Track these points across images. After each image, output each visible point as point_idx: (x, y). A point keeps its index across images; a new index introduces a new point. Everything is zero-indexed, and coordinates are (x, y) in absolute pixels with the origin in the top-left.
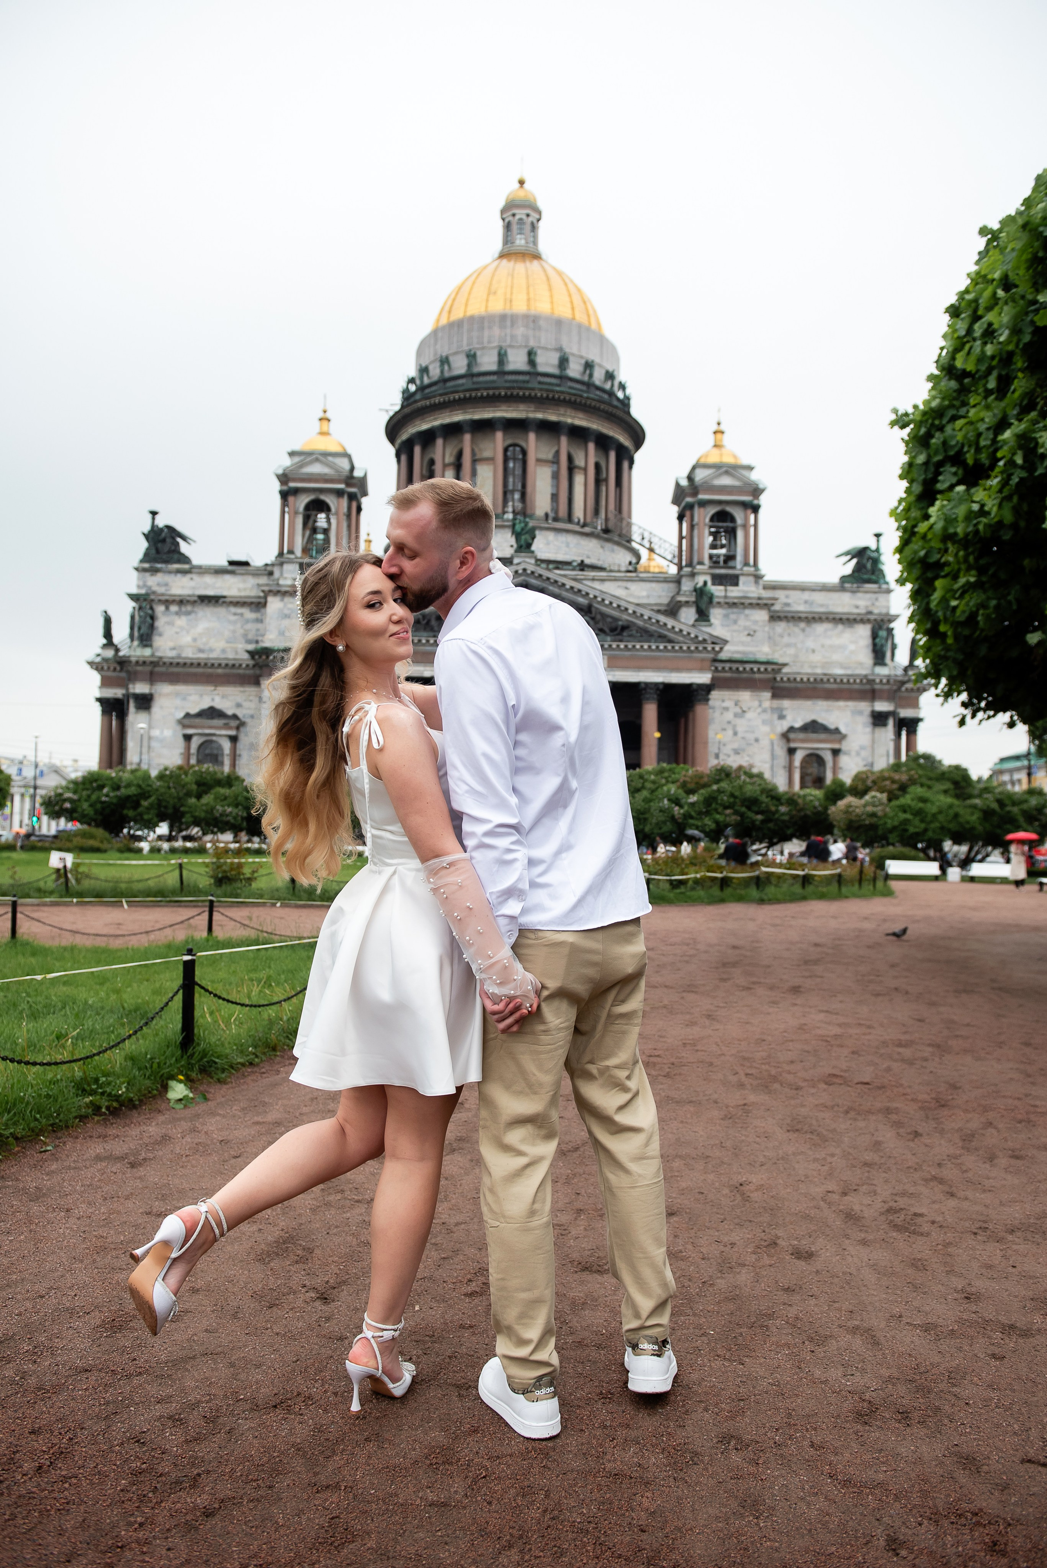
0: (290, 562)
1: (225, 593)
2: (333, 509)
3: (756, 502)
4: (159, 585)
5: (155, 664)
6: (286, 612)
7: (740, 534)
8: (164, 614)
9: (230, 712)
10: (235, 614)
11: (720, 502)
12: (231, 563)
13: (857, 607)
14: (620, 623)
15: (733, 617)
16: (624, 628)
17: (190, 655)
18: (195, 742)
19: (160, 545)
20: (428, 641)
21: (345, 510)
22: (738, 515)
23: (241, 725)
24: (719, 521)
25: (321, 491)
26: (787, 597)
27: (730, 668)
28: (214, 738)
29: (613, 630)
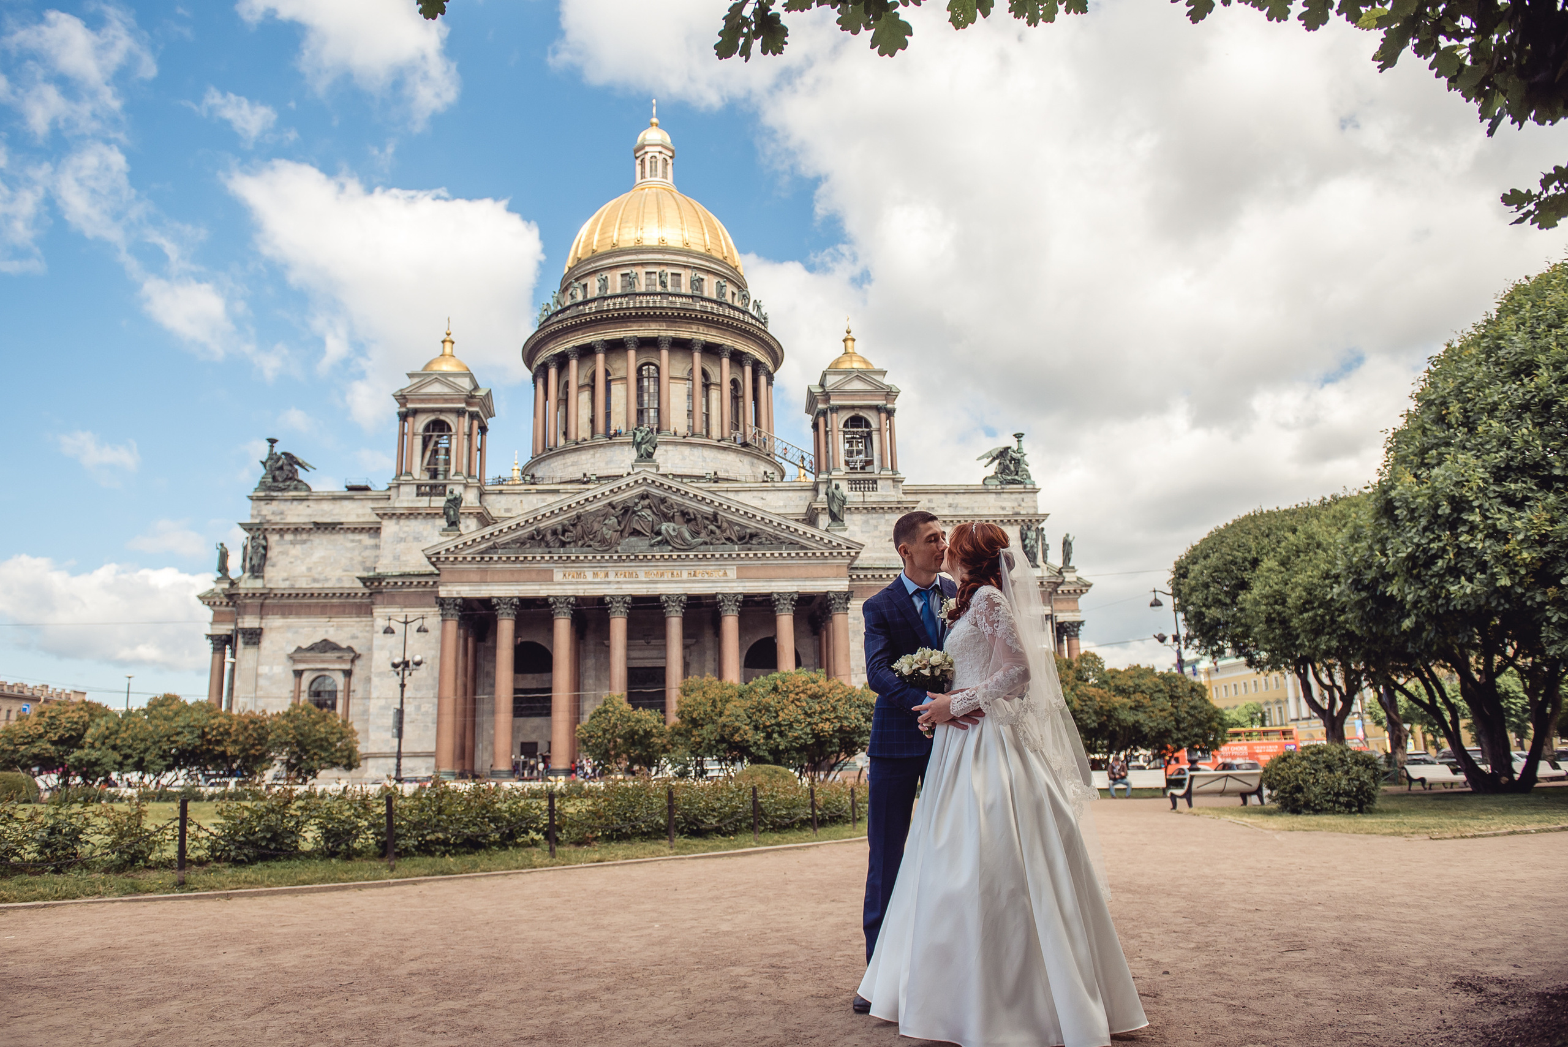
0: (407, 483)
1: (342, 520)
2: (454, 430)
3: (889, 406)
4: (273, 513)
5: (265, 596)
6: (402, 535)
7: (875, 437)
8: (278, 543)
9: (344, 645)
10: (353, 541)
11: (853, 407)
12: (351, 489)
13: (1003, 508)
14: (748, 531)
15: (872, 522)
16: (752, 536)
17: (304, 586)
18: (307, 678)
19: (277, 473)
20: (543, 558)
21: (466, 430)
22: (872, 418)
23: (356, 657)
24: (852, 426)
25: (441, 411)
26: (930, 501)
27: (873, 576)
28: (327, 673)
29: (741, 538)
